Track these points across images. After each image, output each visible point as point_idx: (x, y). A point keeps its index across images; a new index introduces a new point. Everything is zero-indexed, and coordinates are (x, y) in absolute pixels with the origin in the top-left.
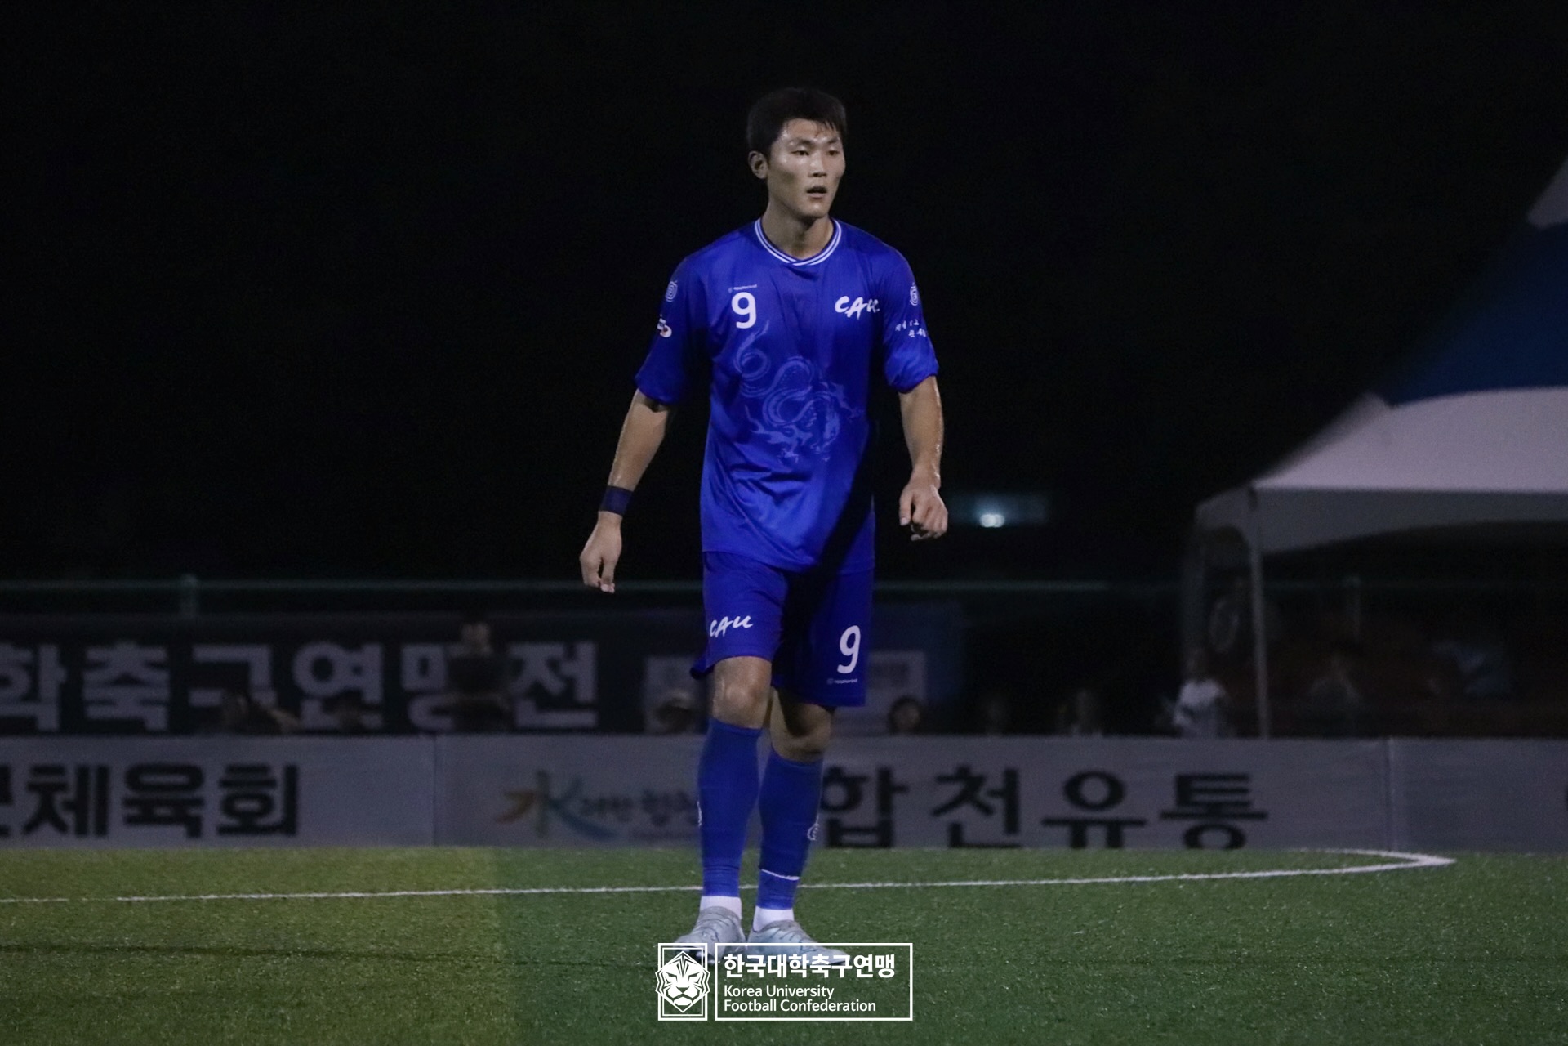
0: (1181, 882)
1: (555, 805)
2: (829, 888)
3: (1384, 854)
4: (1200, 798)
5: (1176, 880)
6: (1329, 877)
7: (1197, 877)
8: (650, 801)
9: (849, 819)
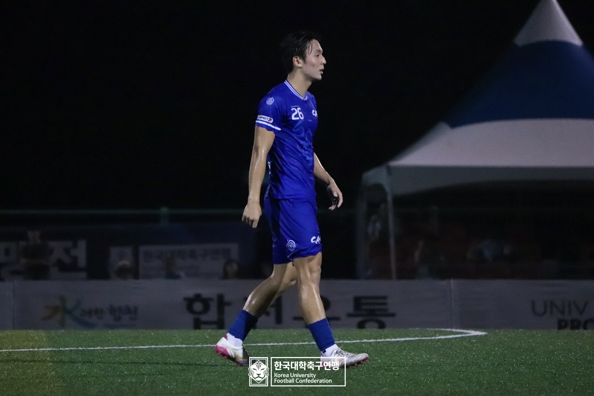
0: (363, 343)
1: (69, 312)
2: (202, 346)
3: (454, 330)
4: (364, 307)
5: (361, 342)
6: (431, 340)
7: (370, 341)
8: (112, 310)
9: (204, 318)
